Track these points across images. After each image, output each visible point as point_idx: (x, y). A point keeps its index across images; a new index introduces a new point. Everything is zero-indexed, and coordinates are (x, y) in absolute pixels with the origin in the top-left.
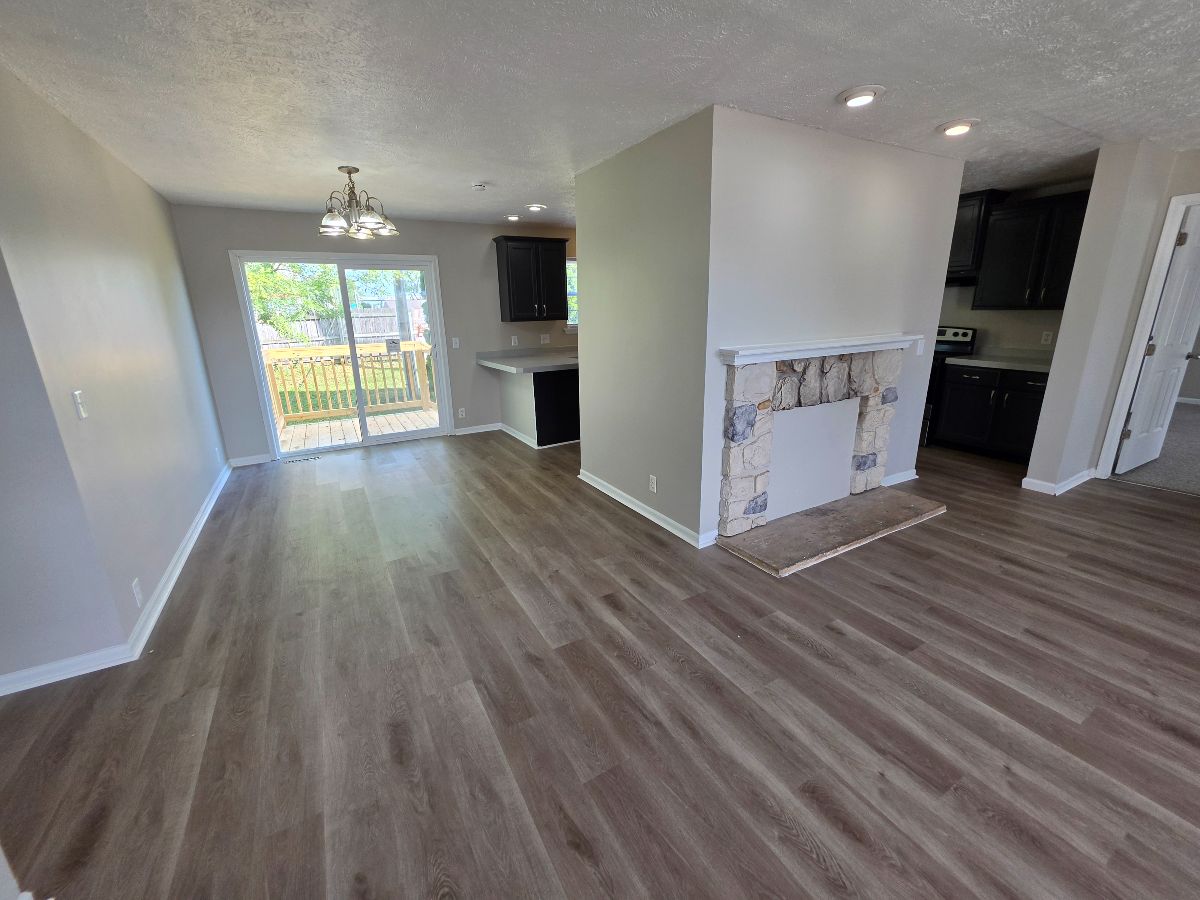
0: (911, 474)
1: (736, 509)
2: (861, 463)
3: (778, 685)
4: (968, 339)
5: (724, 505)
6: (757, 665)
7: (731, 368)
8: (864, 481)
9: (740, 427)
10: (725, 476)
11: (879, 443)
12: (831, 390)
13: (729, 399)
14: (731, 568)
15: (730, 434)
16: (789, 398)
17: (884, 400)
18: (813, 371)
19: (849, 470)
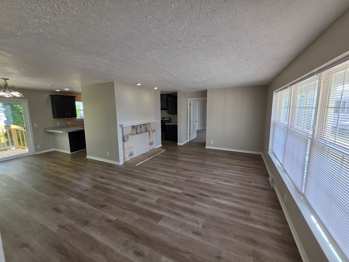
0: (161, 145)
1: (127, 155)
2: (151, 144)
3: (135, 180)
4: (169, 120)
5: (124, 155)
6: (131, 178)
7: (122, 128)
8: (152, 147)
9: (126, 139)
10: (124, 149)
11: (153, 140)
12: (143, 131)
13: (123, 134)
14: (127, 167)
15: (124, 141)
16: (135, 133)
17: (153, 132)
18: (139, 127)
19: (149, 146)
